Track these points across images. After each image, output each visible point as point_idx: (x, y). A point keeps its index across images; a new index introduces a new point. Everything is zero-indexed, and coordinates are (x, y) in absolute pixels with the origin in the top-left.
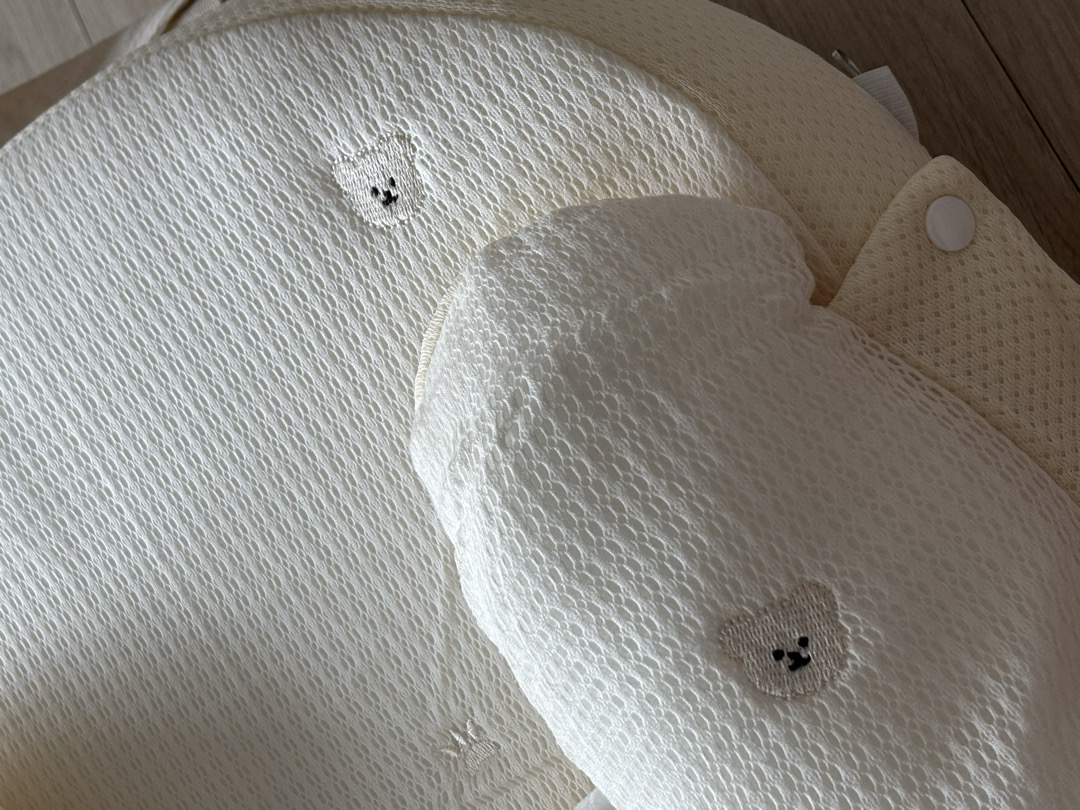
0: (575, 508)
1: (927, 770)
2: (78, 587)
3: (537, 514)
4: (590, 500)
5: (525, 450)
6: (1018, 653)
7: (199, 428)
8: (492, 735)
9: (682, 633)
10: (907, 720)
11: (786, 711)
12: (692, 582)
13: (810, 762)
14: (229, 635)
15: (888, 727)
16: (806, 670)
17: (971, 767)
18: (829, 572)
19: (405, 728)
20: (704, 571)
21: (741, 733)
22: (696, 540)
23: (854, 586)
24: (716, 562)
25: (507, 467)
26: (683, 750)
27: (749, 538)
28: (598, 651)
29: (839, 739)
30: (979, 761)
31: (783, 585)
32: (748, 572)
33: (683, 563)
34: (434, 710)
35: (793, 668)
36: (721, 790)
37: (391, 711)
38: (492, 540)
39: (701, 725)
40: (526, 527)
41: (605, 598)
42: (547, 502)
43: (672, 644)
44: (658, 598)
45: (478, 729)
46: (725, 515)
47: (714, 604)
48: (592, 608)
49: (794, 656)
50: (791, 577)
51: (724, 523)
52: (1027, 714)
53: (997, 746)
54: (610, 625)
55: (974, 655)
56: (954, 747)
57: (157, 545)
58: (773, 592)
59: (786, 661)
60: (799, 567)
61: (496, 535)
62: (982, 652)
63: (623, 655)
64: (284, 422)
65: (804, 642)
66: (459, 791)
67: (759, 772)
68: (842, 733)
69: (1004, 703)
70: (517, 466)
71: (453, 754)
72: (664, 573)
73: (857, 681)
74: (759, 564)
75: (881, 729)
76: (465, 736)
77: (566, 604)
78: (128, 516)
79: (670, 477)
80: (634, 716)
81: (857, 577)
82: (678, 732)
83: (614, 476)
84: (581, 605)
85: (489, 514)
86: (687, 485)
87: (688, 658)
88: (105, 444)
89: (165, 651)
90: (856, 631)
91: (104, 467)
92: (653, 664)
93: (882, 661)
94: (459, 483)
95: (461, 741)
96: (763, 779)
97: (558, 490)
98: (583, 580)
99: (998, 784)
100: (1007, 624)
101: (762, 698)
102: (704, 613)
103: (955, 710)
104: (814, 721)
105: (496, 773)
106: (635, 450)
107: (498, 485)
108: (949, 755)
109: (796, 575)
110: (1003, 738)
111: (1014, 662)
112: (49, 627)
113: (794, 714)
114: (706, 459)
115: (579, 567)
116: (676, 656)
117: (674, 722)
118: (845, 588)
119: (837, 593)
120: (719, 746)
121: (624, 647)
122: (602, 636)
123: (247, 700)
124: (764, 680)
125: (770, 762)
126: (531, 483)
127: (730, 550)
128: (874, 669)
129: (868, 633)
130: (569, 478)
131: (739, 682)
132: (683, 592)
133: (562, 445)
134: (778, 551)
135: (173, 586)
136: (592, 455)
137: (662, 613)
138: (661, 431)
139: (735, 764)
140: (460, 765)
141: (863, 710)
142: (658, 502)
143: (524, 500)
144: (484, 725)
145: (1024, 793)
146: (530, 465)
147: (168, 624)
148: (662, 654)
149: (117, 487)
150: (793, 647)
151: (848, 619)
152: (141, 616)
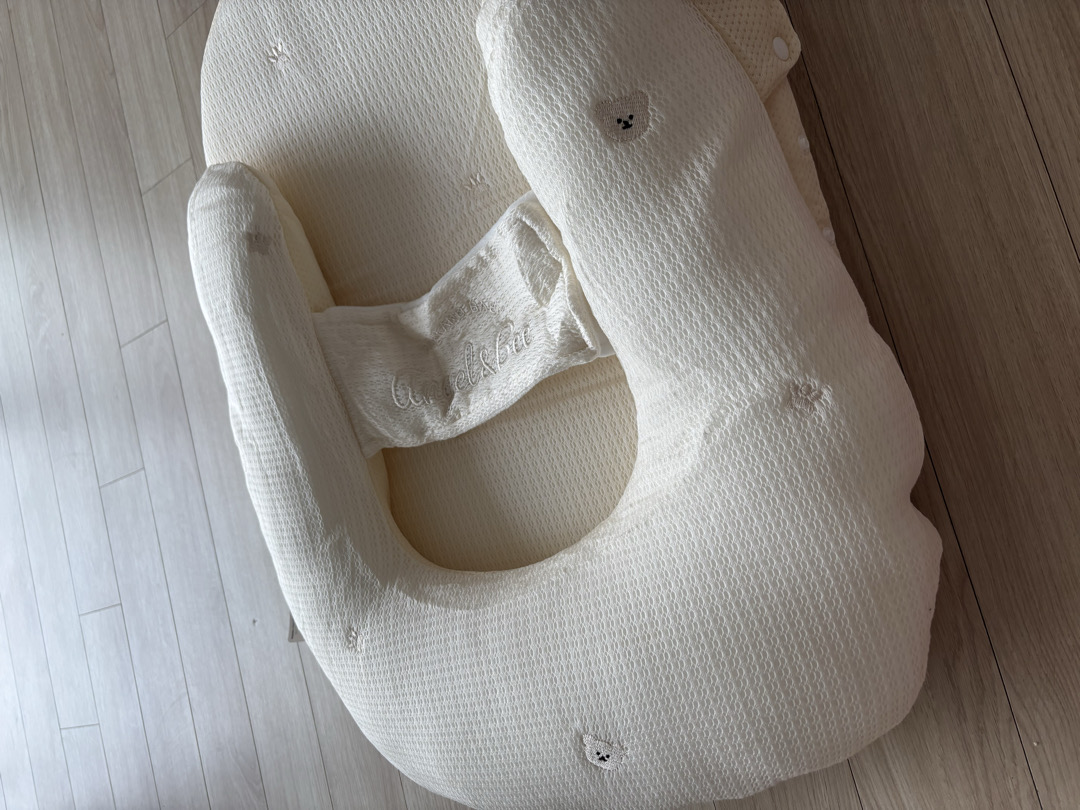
0: (545, 39)
1: (670, 179)
2: (321, 96)
3: (528, 40)
4: (553, 36)
5: (528, 8)
6: (718, 136)
7: (384, 22)
8: (487, 181)
9: (580, 104)
10: (667, 157)
11: (617, 146)
12: (590, 81)
13: (622, 169)
14: (382, 124)
15: (658, 159)
16: (629, 130)
17: (689, 180)
18: (649, 88)
19: (450, 174)
20: (596, 76)
21: (596, 154)
22: (595, 61)
23: (658, 96)
24: (602, 73)
25: (519, 16)
26: (570, 159)
27: (618, 64)
28: (542, 110)
29: (637, 161)
30: (693, 178)
31: (628, 90)
32: (614, 81)
33: (587, 70)
34: (464, 166)
35: (624, 128)
36: (582, 180)
37: (446, 166)
38: (506, 50)
39: (580, 148)
40: (522, 46)
41: (550, 84)
42: (533, 35)
43: (575, 109)
44: (573, 86)
45: (482, 178)
46: (610, 52)
47: (597, 93)
48: (544, 88)
49: (626, 123)
50: (632, 86)
51: (609, 56)
52: (717, 161)
53: (701, 172)
54: (550, 97)
55: (701, 135)
56: (684, 172)
57: (357, 78)
58: (623, 92)
59: (622, 125)
60: (636, 83)
61: (508, 49)
62: (704, 134)
63: (553, 112)
64: (421, 22)
65: (631, 117)
66: (469, 204)
67: (600, 172)
68: (638, 159)
69: (709, 156)
70: (523, 16)
71: (469, 189)
72: (578, 74)
73: (650, 137)
74: (620, 78)
75: (655, 160)
76: (475, 180)
77: (533, 85)
78: (347, 63)
79: (589, 31)
80: (552, 143)
81: (660, 92)
82: (569, 151)
83: (565, 26)
84: (539, 86)
85: (507, 39)
86: (595, 34)
87: (581, 116)
88: (341, 26)
89: (353, 128)
90: (654, 116)
91: (340, 38)
92: (565, 117)
93: (662, 130)
94: (496, 27)
95: (474, 183)
96: (601, 176)
97: (540, 30)
98: (542, 74)
99: (699, 188)
100: (717, 125)
101: (608, 139)
102: (592, 96)
103: (688, 157)
104: (628, 152)
105: (486, 197)
106: (577, 15)
107: (513, 24)
108: (681, 174)
109: (635, 86)
110: (705, 169)
111: (716, 140)
112: (306, 113)
113: (620, 148)
114: (607, 25)
115: (542, 67)
116: (576, 114)
117: (569, 146)
118: (654, 96)
119: (650, 98)
120: (585, 159)
121: (554, 108)
122: (546, 102)
123: (385, 154)
124: (611, 131)
125: (605, 168)
126: (528, 25)
127: (609, 69)
128: (658, 132)
129: (659, 117)
130: (545, 25)
131: (600, 131)
132: (585, 85)
133: (545, 8)
134: (629, 73)
135: (362, 99)
136: (558, 15)
137: (574, 93)
138: (590, 8)
139: (591, 168)
140: (471, 193)
141: (649, 150)
142: (583, 42)
143: (523, 33)
144: (485, 176)
145: (709, 192)
146: (529, 16)
147: (357, 116)
148: (570, 112)
149: (344, 49)
150: (626, 119)
151: (652, 110)
152: (346, 112)
